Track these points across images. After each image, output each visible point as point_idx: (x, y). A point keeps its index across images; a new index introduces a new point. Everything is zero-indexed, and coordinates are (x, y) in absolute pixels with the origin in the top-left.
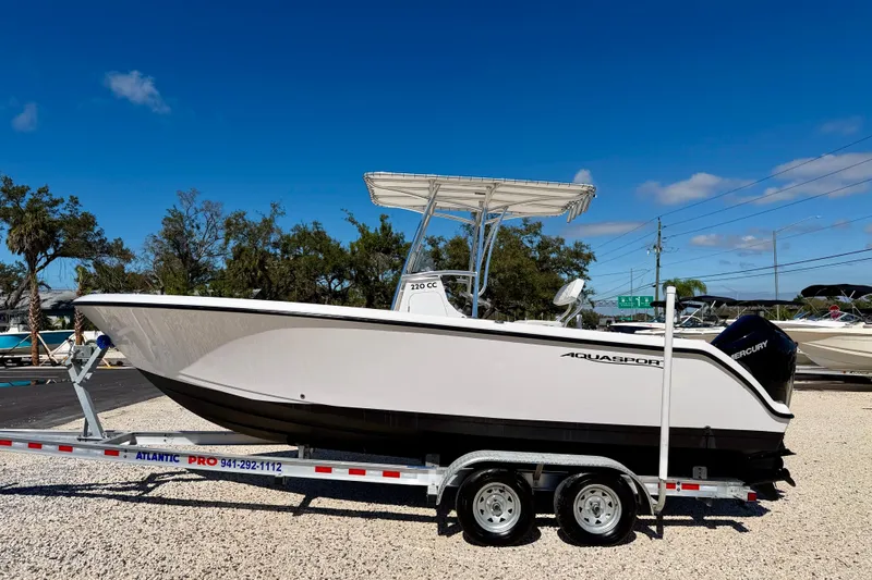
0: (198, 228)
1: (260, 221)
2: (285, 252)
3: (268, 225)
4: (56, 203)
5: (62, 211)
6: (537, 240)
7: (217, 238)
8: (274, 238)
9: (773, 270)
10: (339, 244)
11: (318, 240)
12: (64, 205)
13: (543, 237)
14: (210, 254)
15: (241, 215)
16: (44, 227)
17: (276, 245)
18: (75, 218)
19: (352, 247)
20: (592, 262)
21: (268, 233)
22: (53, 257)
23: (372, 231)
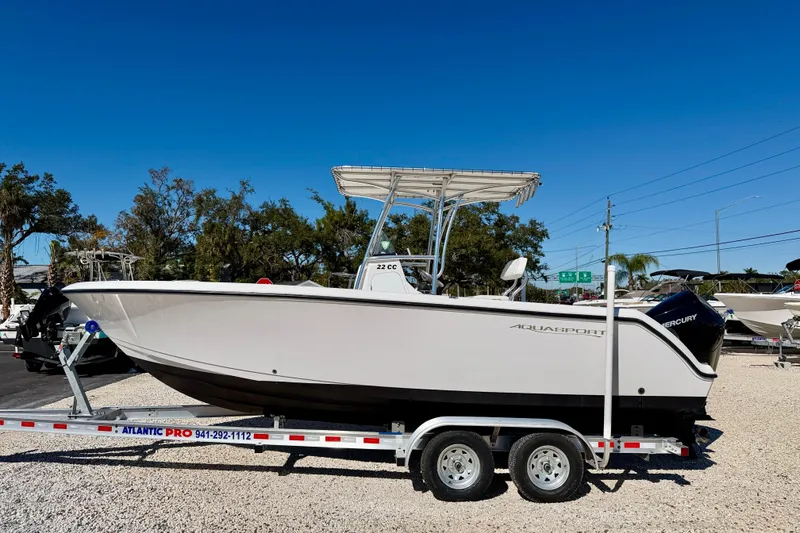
0: (170, 205)
1: (230, 198)
2: (254, 228)
3: (237, 202)
4: (31, 180)
5: (38, 187)
6: (494, 217)
7: (188, 215)
8: (243, 214)
9: (715, 247)
10: (306, 221)
11: (286, 216)
12: (39, 182)
13: (500, 216)
14: (181, 230)
15: (212, 193)
16: (18, 202)
17: (245, 222)
18: (50, 195)
19: (319, 223)
20: (545, 239)
21: (238, 209)
22: (28, 233)
23: (337, 209)
